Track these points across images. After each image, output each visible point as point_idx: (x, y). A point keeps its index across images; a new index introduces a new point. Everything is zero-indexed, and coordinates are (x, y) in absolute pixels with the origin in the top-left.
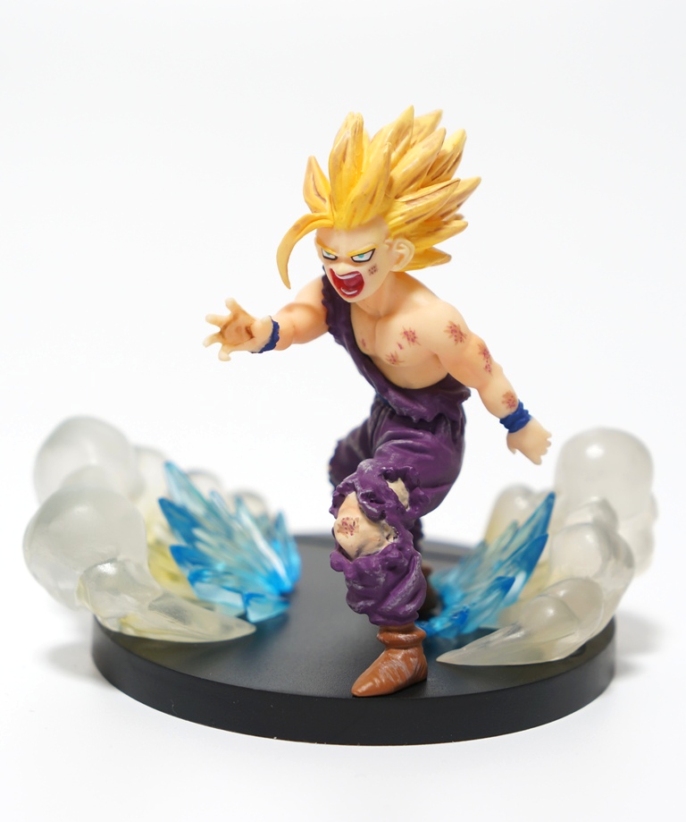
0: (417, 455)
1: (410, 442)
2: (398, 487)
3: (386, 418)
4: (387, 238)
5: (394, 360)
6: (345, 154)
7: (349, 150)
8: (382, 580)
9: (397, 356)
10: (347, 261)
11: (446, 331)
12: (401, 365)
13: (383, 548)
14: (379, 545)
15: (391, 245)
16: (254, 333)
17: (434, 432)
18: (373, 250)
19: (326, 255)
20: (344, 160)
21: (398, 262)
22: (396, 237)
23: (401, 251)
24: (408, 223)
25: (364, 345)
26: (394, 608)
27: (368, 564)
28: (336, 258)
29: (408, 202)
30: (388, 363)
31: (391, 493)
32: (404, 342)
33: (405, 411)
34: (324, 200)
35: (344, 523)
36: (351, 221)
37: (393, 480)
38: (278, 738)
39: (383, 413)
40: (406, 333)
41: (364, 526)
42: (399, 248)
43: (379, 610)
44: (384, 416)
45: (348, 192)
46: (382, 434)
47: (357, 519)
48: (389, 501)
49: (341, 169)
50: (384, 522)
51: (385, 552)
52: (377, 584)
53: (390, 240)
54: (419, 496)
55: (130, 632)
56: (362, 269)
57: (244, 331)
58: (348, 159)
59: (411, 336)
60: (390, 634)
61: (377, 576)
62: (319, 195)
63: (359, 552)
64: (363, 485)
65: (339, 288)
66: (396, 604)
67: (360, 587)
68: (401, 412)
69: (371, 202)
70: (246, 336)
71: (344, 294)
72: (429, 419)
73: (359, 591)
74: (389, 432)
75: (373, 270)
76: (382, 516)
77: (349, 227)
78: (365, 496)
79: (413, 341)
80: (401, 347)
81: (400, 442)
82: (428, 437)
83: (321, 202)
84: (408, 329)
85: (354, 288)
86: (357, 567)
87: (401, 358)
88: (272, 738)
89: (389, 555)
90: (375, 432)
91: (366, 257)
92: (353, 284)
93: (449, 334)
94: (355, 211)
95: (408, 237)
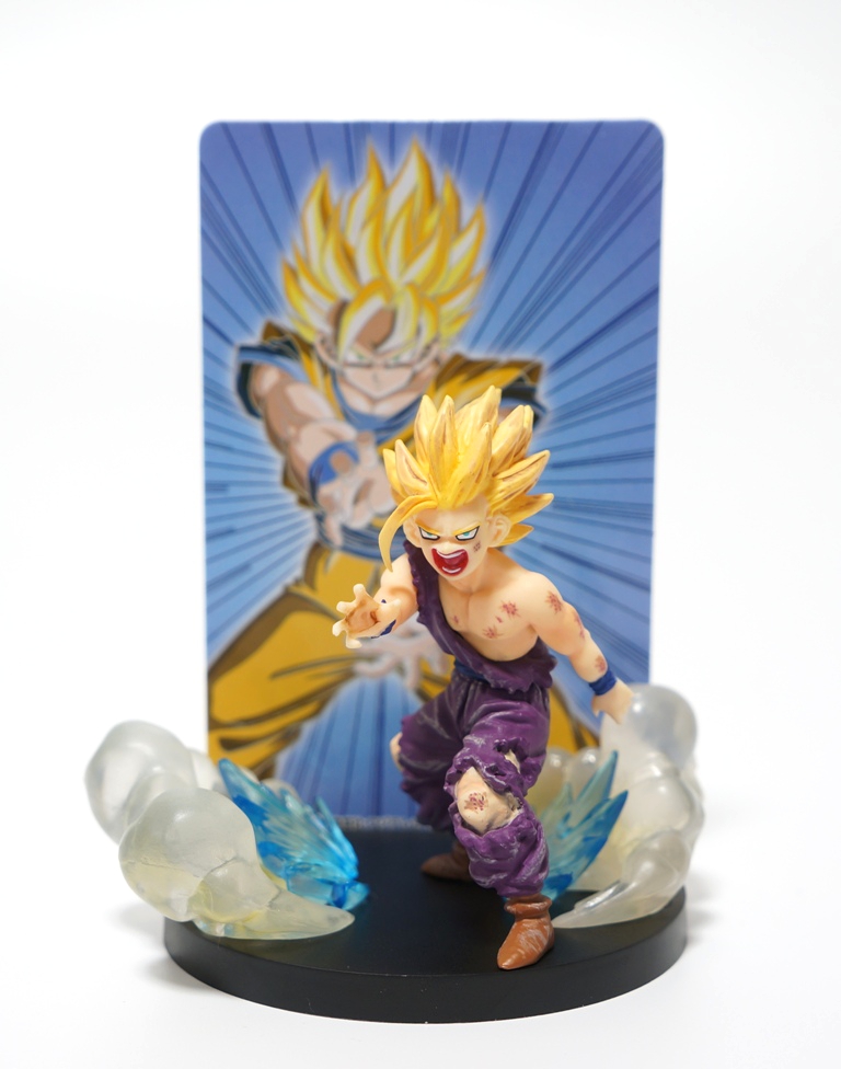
0: (519, 725)
1: (508, 713)
2: (511, 758)
3: (478, 692)
4: (487, 515)
5: (492, 633)
6: (444, 436)
7: (448, 432)
8: (516, 851)
9: (495, 629)
10: (451, 540)
11: (547, 601)
12: (500, 638)
13: (511, 820)
14: (507, 818)
15: (490, 522)
16: (379, 618)
17: (529, 701)
18: (478, 528)
19: (425, 535)
20: (444, 441)
21: (496, 537)
22: (495, 513)
23: (499, 527)
24: (506, 499)
25: (457, 621)
26: (529, 878)
27: (503, 837)
28: (439, 537)
29: (504, 479)
30: (485, 637)
31: (509, 764)
32: (504, 615)
33: (502, 683)
34: (424, 481)
35: (473, 799)
36: (456, 502)
37: (506, 752)
38: (429, 1022)
39: (472, 687)
40: (505, 606)
41: (493, 800)
42: (498, 524)
43: (512, 881)
44: (475, 691)
45: (451, 473)
46: (476, 709)
47: (485, 793)
48: (509, 773)
49: (442, 451)
50: (510, 794)
51: (515, 824)
52: (511, 856)
53: (490, 517)
54: (532, 765)
55: (240, 935)
56: (467, 547)
57: (369, 616)
58: (448, 440)
59: (511, 609)
60: (523, 905)
61: (512, 848)
62: (417, 478)
63: (489, 827)
64: (483, 759)
65: (440, 567)
66: (530, 874)
67: (493, 861)
68: (497, 685)
69: (477, 481)
70: (370, 621)
71: (446, 573)
72: (525, 689)
73: (491, 865)
74: (484, 706)
75: (477, 547)
76: (508, 789)
77: (454, 506)
78: (490, 770)
79: (513, 613)
80: (500, 620)
81: (498, 714)
82: (525, 707)
83: (421, 485)
84: (507, 603)
85: (457, 566)
86: (490, 841)
87: (499, 632)
88: (423, 1022)
89: (521, 826)
90: (467, 706)
91: (471, 535)
92: (456, 562)
93: (549, 605)
94: (462, 491)
95: (503, 513)
